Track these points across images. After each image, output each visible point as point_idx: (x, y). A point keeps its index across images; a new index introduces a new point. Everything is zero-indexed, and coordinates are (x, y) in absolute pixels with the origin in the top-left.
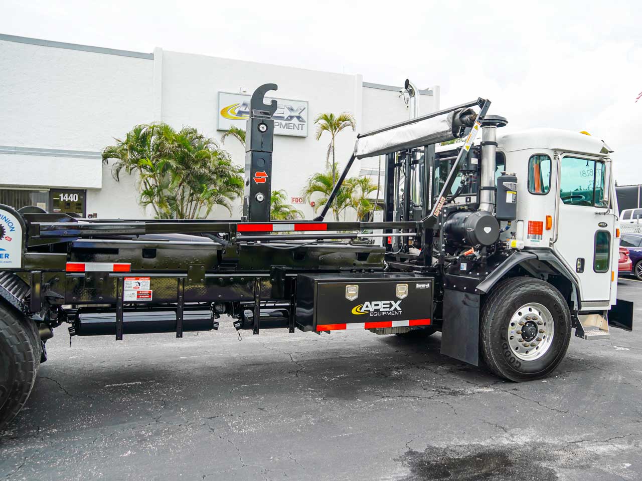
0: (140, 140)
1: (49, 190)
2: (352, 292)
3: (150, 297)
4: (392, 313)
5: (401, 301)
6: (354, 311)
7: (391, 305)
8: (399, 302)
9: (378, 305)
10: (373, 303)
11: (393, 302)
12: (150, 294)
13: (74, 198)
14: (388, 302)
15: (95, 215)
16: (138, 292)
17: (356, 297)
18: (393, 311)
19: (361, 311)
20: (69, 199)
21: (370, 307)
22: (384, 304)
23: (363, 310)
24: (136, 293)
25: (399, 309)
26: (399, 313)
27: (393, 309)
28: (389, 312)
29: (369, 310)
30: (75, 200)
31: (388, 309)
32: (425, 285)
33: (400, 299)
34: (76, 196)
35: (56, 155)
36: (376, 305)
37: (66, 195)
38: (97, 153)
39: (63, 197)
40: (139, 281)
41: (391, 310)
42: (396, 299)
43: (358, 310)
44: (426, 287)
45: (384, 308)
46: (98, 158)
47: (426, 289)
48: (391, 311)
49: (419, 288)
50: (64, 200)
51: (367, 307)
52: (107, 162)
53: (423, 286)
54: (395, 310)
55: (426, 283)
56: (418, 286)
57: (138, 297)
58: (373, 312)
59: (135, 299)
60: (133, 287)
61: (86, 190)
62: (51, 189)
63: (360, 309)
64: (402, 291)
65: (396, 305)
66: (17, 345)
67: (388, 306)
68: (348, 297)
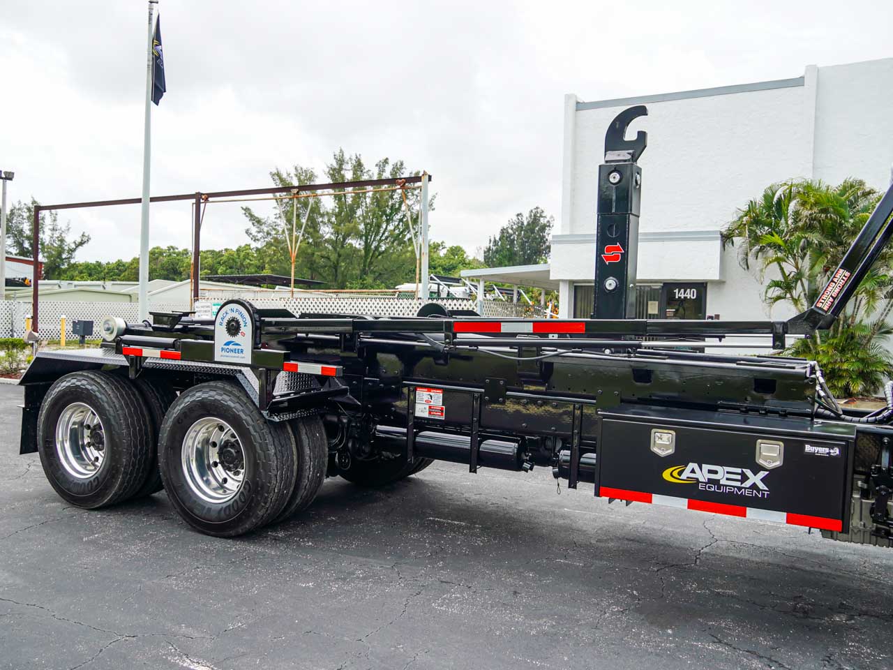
0: (774, 208)
1: (662, 284)
2: (663, 442)
3: (442, 415)
4: (747, 493)
5: (767, 473)
6: (666, 475)
7: (744, 478)
8: (762, 474)
9: (716, 472)
10: (706, 467)
11: (748, 472)
12: (442, 410)
13: (691, 294)
14: (739, 470)
15: (717, 317)
16: (430, 407)
17: (671, 451)
18: (750, 488)
19: (680, 478)
20: (686, 295)
21: (700, 473)
22: (727, 473)
23: (684, 476)
24: (427, 407)
25: (761, 486)
26: (763, 494)
27: (748, 484)
28: (740, 488)
29: (697, 479)
30: (692, 297)
31: (738, 484)
32: (827, 450)
33: (765, 469)
34: (693, 292)
35: (663, 240)
36: (710, 472)
37: (682, 290)
38: (715, 232)
39: (679, 292)
40: (431, 394)
41: (743, 485)
42: (756, 469)
43: (675, 474)
44: (829, 453)
45: (727, 479)
46: (716, 239)
47: (830, 458)
48: (745, 488)
49: (812, 455)
50: (680, 298)
51: (693, 471)
52: (733, 243)
53: (823, 451)
54: (754, 486)
55: (831, 446)
56: (808, 448)
57: (430, 413)
58: (706, 483)
59: (426, 415)
60: (425, 400)
61: (706, 283)
62: (664, 283)
63: (680, 473)
64: (770, 454)
65: (756, 479)
66: (259, 443)
67: (739, 477)
68: (655, 450)
